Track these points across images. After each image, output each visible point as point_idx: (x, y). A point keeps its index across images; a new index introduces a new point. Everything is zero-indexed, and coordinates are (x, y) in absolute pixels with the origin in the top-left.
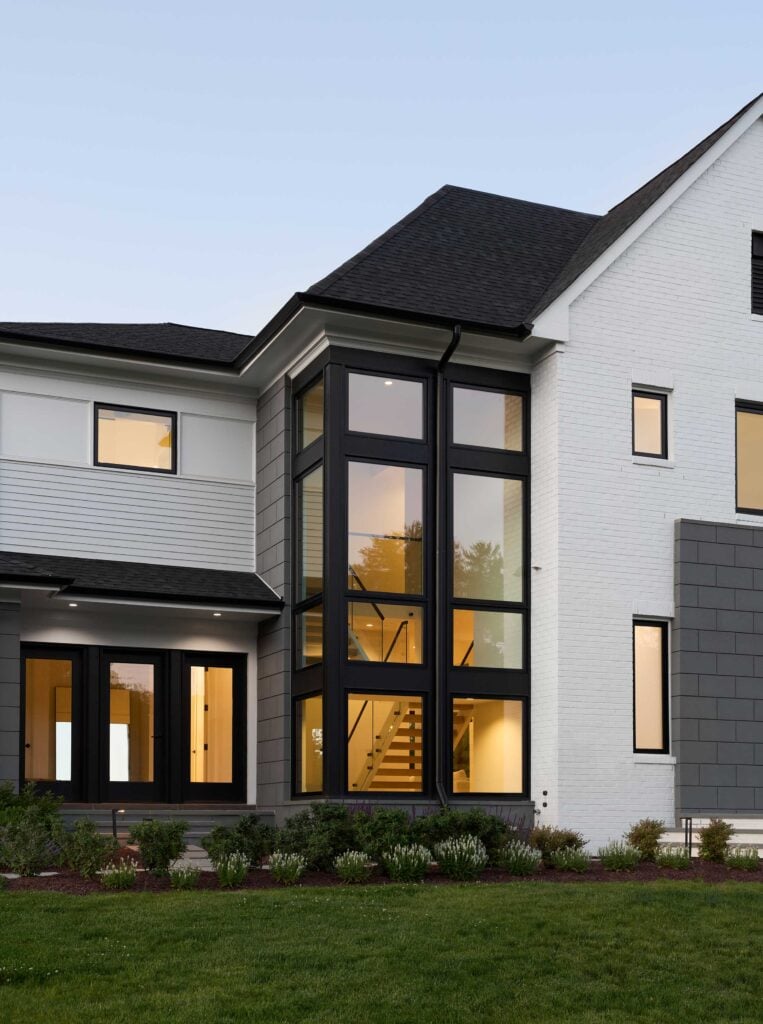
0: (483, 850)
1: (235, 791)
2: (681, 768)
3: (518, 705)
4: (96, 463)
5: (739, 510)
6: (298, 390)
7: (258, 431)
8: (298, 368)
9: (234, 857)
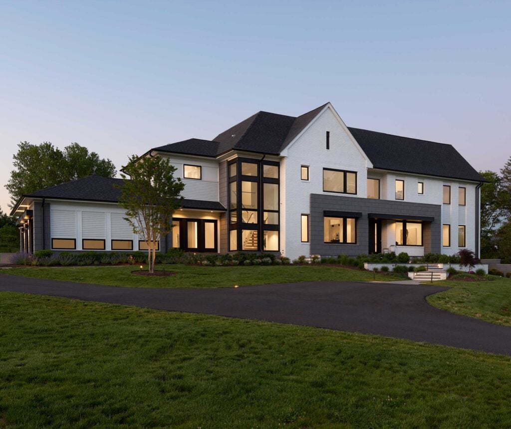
0: (271, 260)
1: (215, 250)
2: (311, 245)
3: (277, 232)
4: (184, 178)
5: (324, 191)
6: (230, 163)
7: (220, 170)
8: (230, 159)
9: (226, 261)
